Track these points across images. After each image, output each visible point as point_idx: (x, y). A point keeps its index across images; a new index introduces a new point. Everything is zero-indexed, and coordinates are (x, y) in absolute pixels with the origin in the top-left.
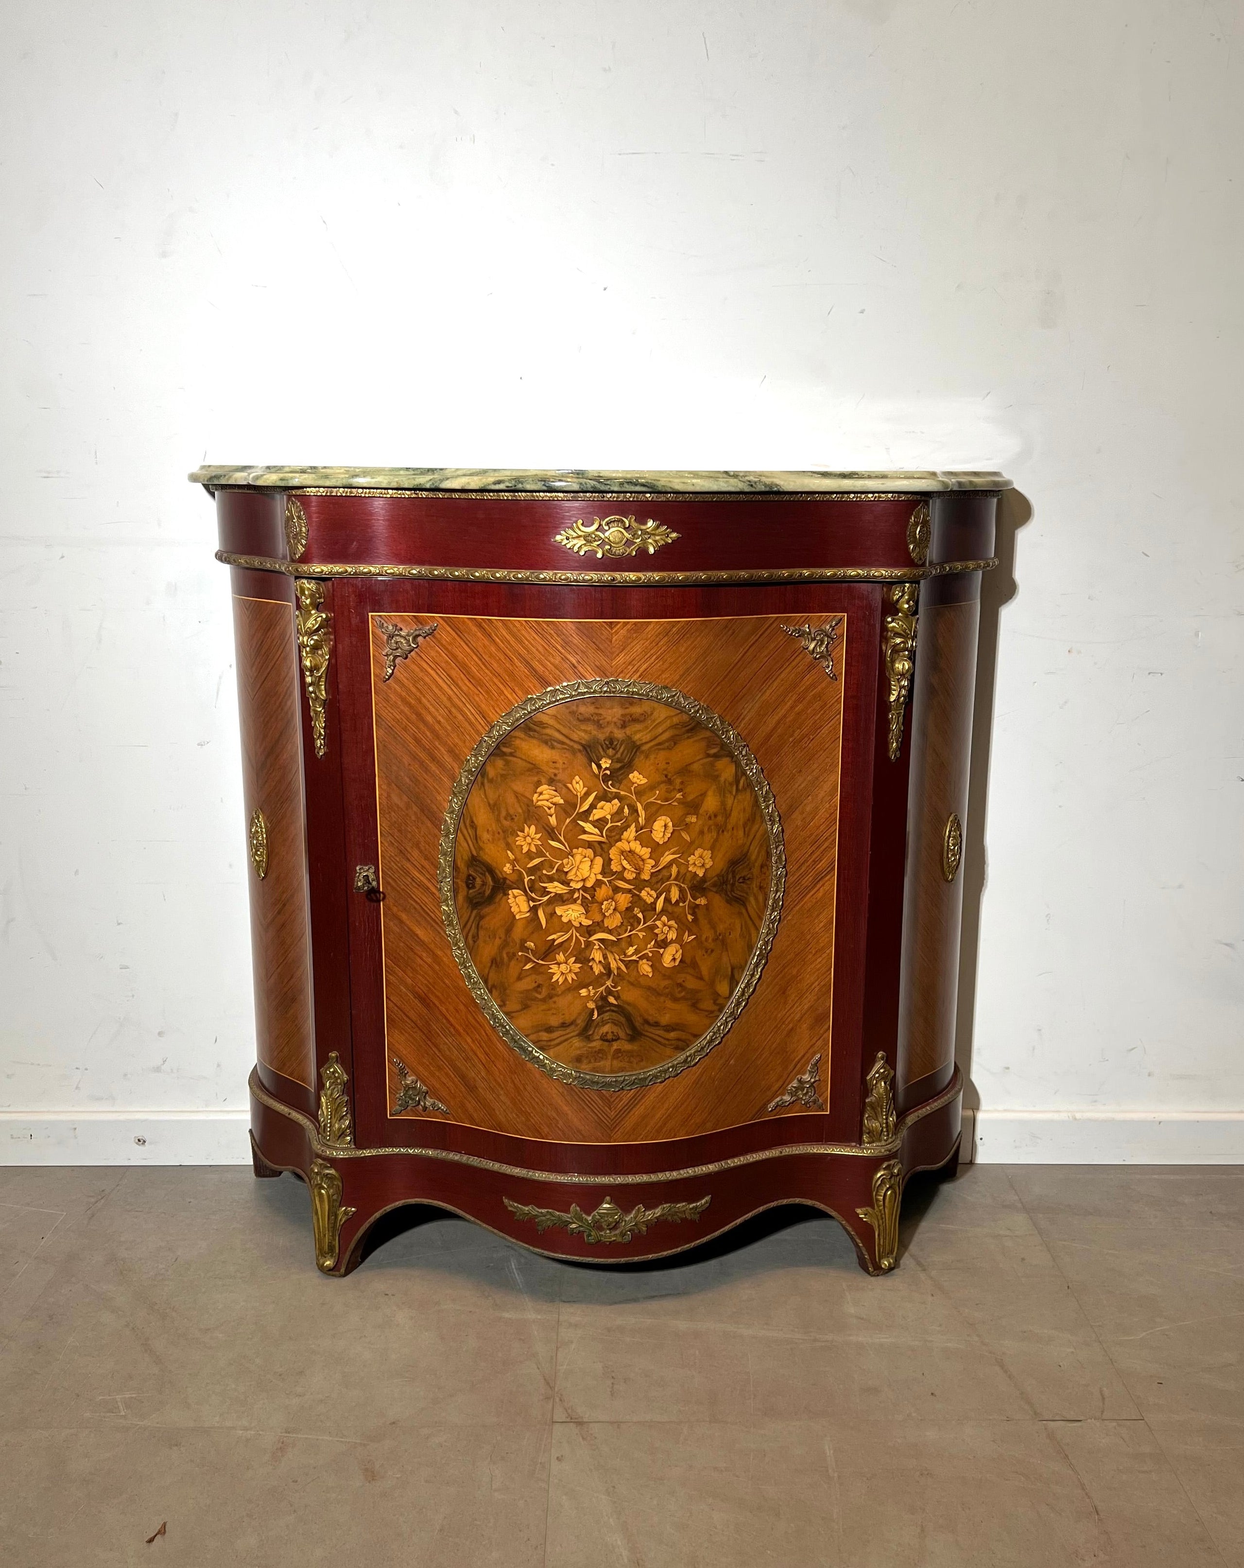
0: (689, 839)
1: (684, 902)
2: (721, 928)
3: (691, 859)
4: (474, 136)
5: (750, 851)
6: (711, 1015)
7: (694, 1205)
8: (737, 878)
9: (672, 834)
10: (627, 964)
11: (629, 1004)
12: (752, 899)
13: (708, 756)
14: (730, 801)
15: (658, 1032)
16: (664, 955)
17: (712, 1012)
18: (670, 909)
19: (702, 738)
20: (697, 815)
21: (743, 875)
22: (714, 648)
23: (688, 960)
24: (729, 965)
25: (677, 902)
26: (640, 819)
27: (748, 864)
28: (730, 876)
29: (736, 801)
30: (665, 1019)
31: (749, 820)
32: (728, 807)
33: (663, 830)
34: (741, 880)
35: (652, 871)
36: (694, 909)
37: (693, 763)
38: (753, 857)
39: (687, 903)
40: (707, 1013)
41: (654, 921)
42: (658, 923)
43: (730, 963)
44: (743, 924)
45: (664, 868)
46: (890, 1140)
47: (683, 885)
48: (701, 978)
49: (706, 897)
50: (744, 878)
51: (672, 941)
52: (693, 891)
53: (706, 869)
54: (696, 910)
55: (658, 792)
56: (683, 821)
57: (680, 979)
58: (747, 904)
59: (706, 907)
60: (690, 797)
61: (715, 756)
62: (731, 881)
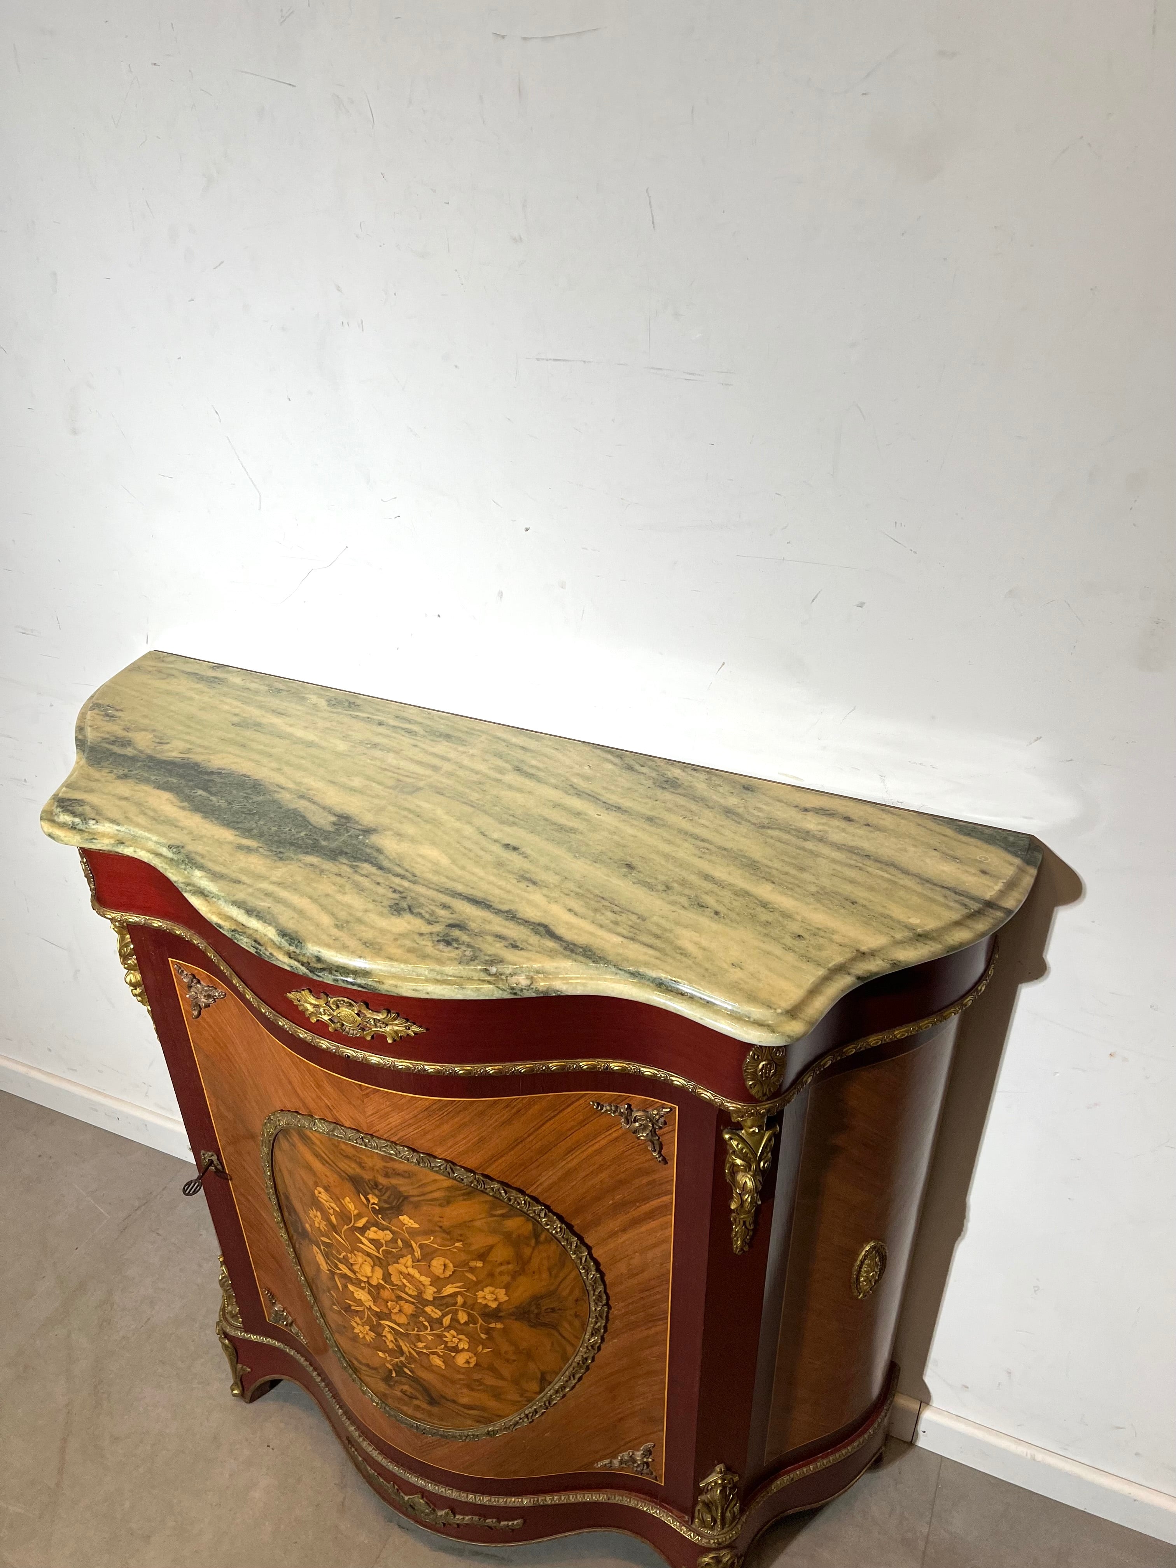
0: (475, 1279)
1: (475, 1324)
2: (524, 1345)
3: (480, 1294)
4: (362, 322)
5: (559, 1289)
6: (517, 1405)
7: (506, 1523)
8: (544, 1308)
9: (453, 1272)
10: (419, 1352)
11: (424, 1380)
12: (565, 1324)
13: (493, 1216)
14: (527, 1252)
15: (457, 1407)
16: (456, 1357)
17: (519, 1402)
18: (458, 1326)
19: (482, 1201)
20: (484, 1261)
21: (552, 1306)
22: (492, 1124)
23: (485, 1365)
24: (537, 1371)
25: (466, 1323)
26: (416, 1254)
27: (558, 1299)
28: (533, 1308)
29: (535, 1251)
30: (464, 1400)
31: (555, 1267)
32: (526, 1256)
33: (443, 1268)
34: (549, 1310)
35: (435, 1295)
37: (474, 1220)
38: (564, 1294)
39: (478, 1325)
40: (513, 1403)
41: (442, 1331)
42: (445, 1333)
43: (539, 1370)
44: (555, 1341)
45: (447, 1296)
46: (725, 1530)
47: (472, 1312)
48: (502, 1378)
49: (502, 1323)
50: (553, 1309)
51: (463, 1350)
52: (484, 1317)
53: (500, 1303)
54: (490, 1331)
55: (432, 1238)
56: (467, 1264)
57: (477, 1376)
58: (560, 1329)
59: (504, 1330)
60: (473, 1248)
61: (502, 1215)
62: (536, 1311)
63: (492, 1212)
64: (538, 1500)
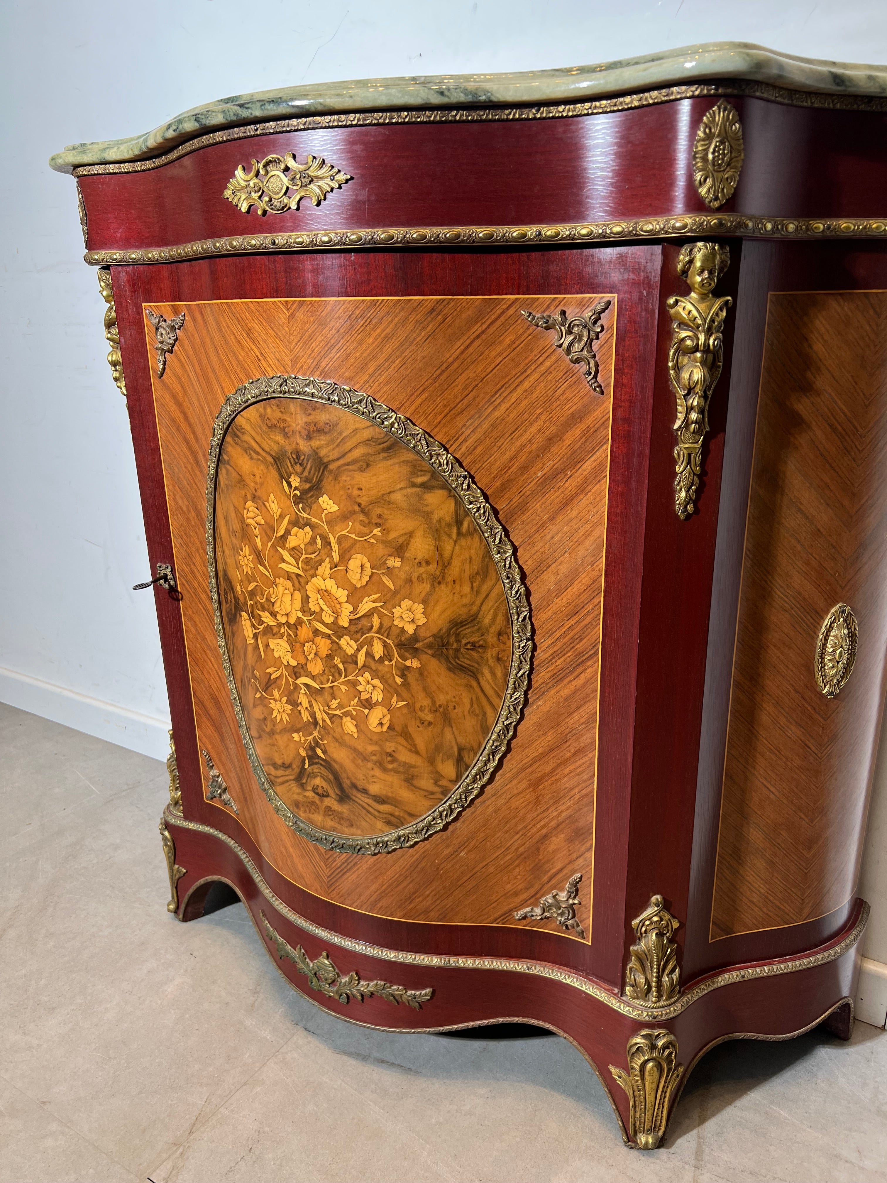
0: (392, 587)
1: (391, 661)
2: (441, 699)
3: (397, 611)
5: (482, 612)
6: (431, 797)
7: (413, 992)
8: (464, 642)
9: (371, 577)
10: (332, 717)
11: (335, 761)
12: (486, 671)
13: (414, 485)
14: (448, 547)
15: (367, 800)
16: (369, 717)
17: (433, 793)
18: (373, 665)
19: (403, 461)
20: (402, 558)
21: (472, 640)
22: (415, 339)
23: (398, 728)
24: (454, 743)
25: (381, 660)
26: (334, 554)
27: (479, 629)
28: (452, 640)
29: (457, 547)
30: (375, 789)
31: (478, 573)
32: (447, 554)
33: (360, 571)
34: (469, 646)
35: (351, 618)
36: (404, 671)
37: (394, 492)
38: (487, 621)
39: (394, 662)
40: (426, 794)
41: (356, 676)
42: (360, 678)
43: (457, 743)
44: (474, 699)
45: (363, 616)
46: (662, 1003)
47: (388, 641)
48: (417, 753)
49: (419, 660)
50: (473, 644)
51: (377, 704)
52: (400, 649)
53: (417, 626)
54: (406, 673)
55: (350, 524)
56: (384, 563)
57: (390, 747)
58: (479, 677)
59: (421, 671)
60: (392, 535)
61: (423, 485)
62: (455, 646)
63: (413, 480)
64: (449, 961)
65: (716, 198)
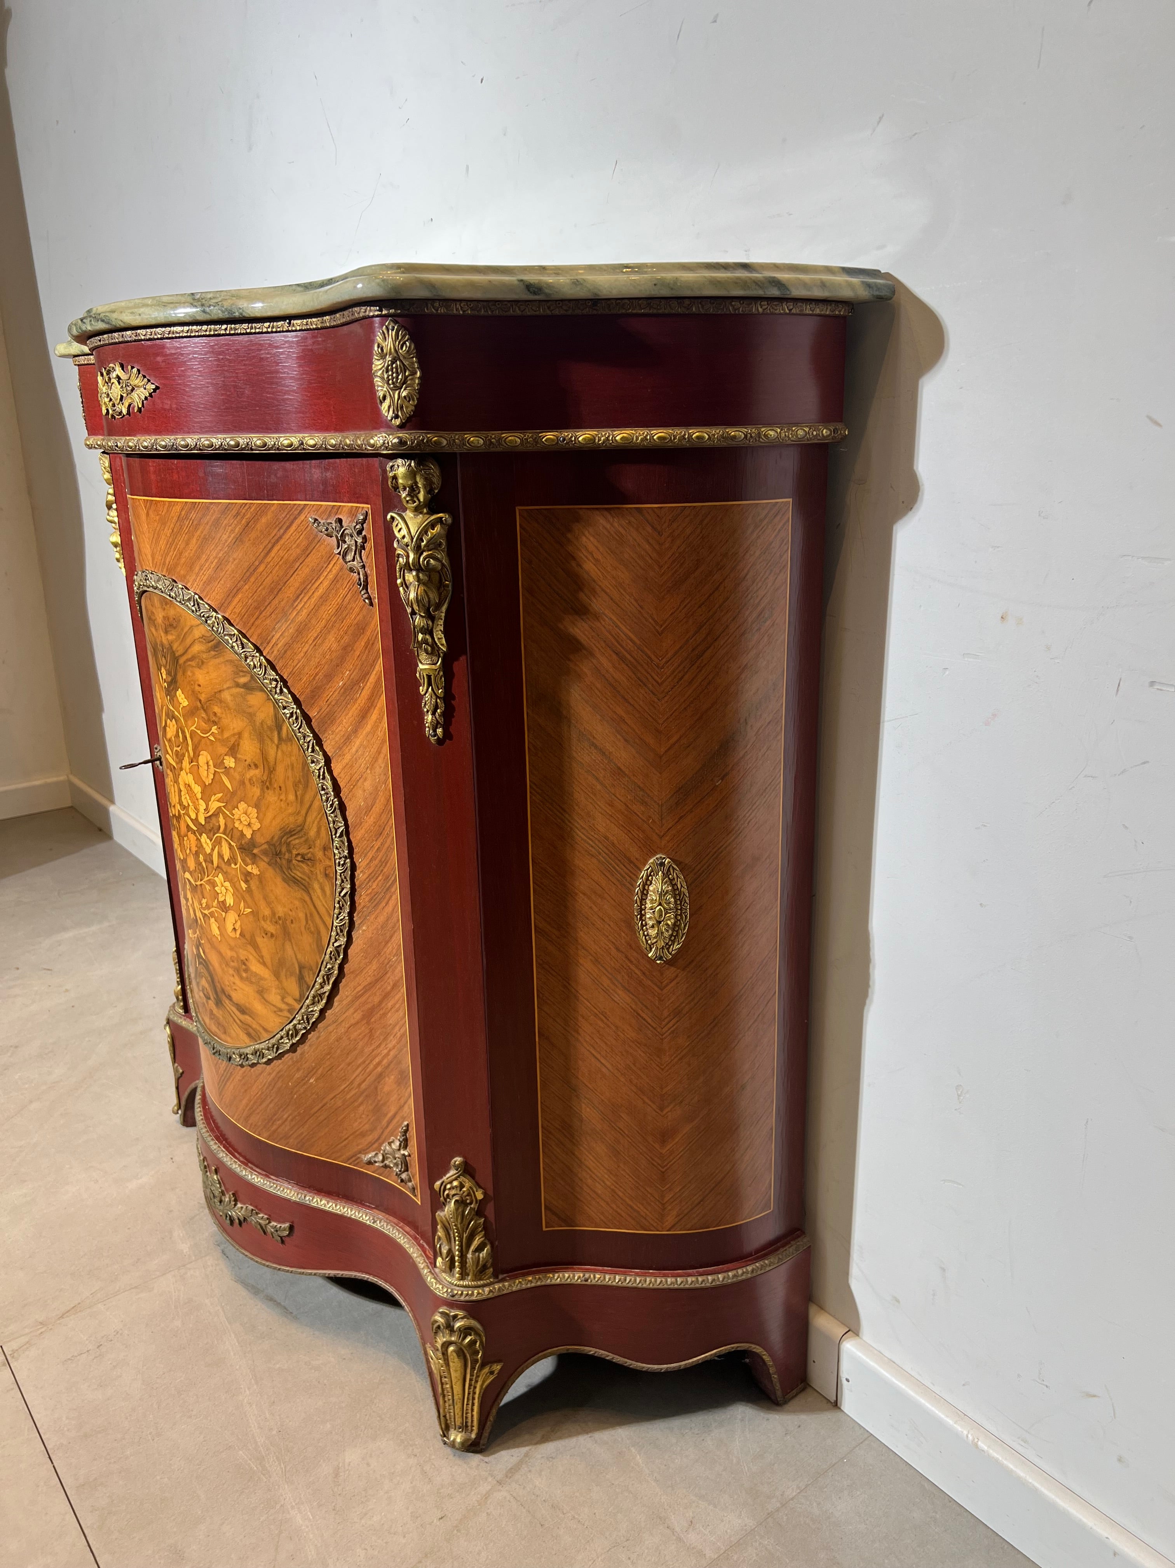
0: (230, 787)
1: (236, 864)
2: (280, 911)
3: (236, 813)
5: (307, 823)
6: (279, 1013)
7: (275, 1224)
8: (295, 852)
9: (214, 775)
10: (204, 917)
11: (211, 963)
12: (316, 886)
13: (238, 685)
14: (272, 752)
15: (233, 1009)
16: (226, 920)
17: (281, 1010)
18: (223, 866)
19: (227, 661)
20: (235, 758)
21: (301, 851)
22: (226, 541)
23: (248, 936)
24: (294, 960)
25: (229, 863)
26: (190, 750)
27: (306, 841)
28: (284, 849)
29: (280, 753)
30: (237, 997)
31: (300, 782)
32: (271, 759)
33: (207, 768)
34: (299, 858)
35: (206, 815)
36: (247, 876)
37: (223, 690)
38: (312, 833)
39: (238, 866)
40: (276, 1009)
41: (214, 876)
42: (216, 879)
43: (297, 959)
44: (309, 915)
45: (213, 815)
46: (465, 1283)
47: (232, 843)
48: (264, 964)
49: (258, 867)
50: (303, 856)
51: (230, 907)
52: (242, 852)
53: (253, 831)
54: (249, 878)
55: (197, 720)
56: (222, 762)
57: (243, 954)
58: (311, 892)
59: (261, 878)
60: (226, 735)
61: (245, 686)
62: (287, 856)
63: (236, 680)
64: (305, 1197)
65: (397, 417)
